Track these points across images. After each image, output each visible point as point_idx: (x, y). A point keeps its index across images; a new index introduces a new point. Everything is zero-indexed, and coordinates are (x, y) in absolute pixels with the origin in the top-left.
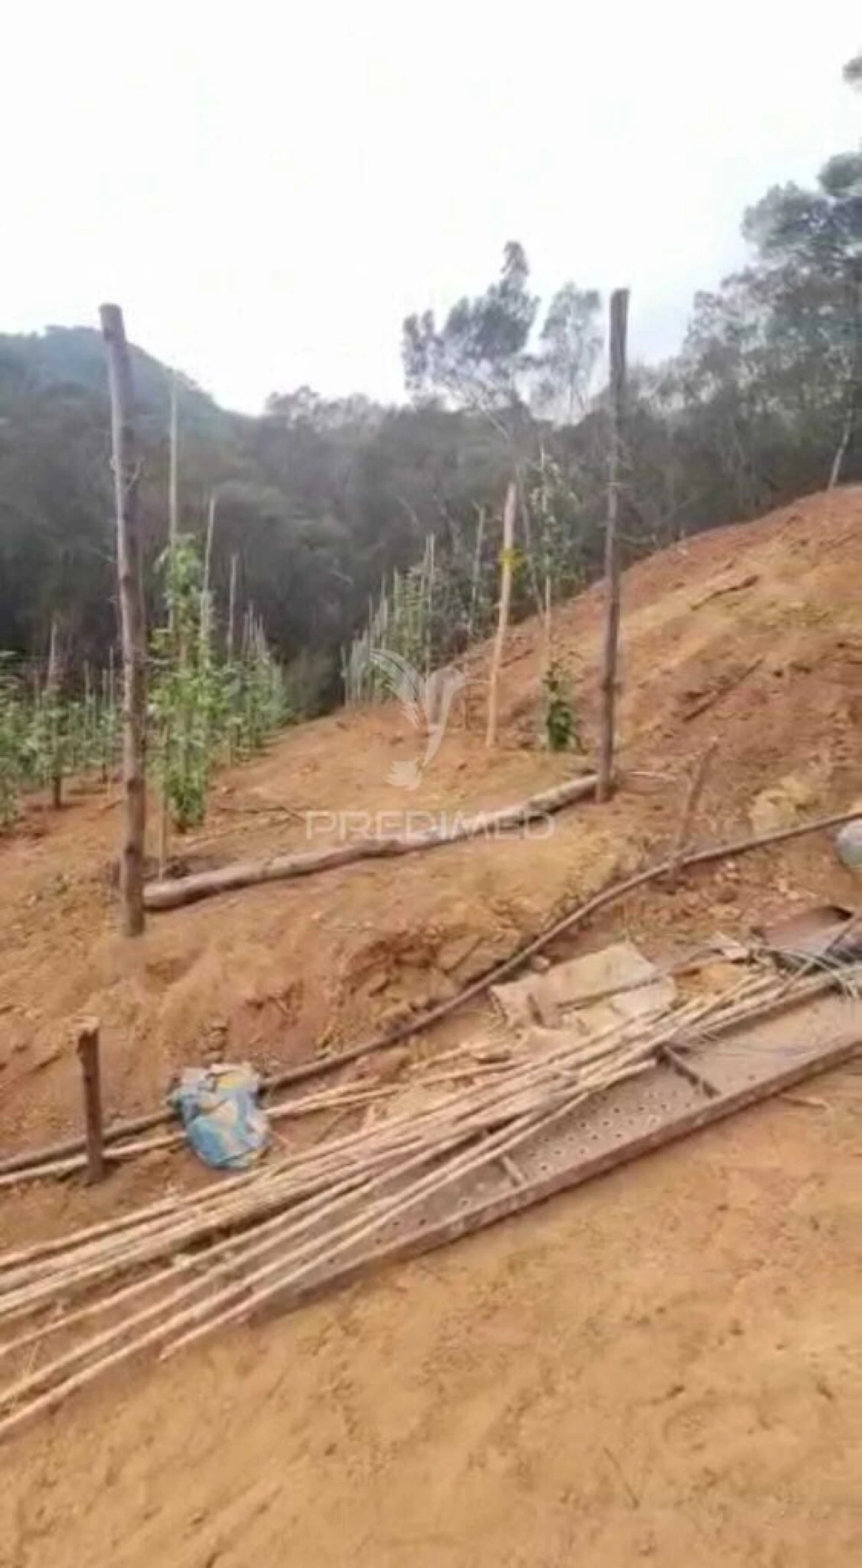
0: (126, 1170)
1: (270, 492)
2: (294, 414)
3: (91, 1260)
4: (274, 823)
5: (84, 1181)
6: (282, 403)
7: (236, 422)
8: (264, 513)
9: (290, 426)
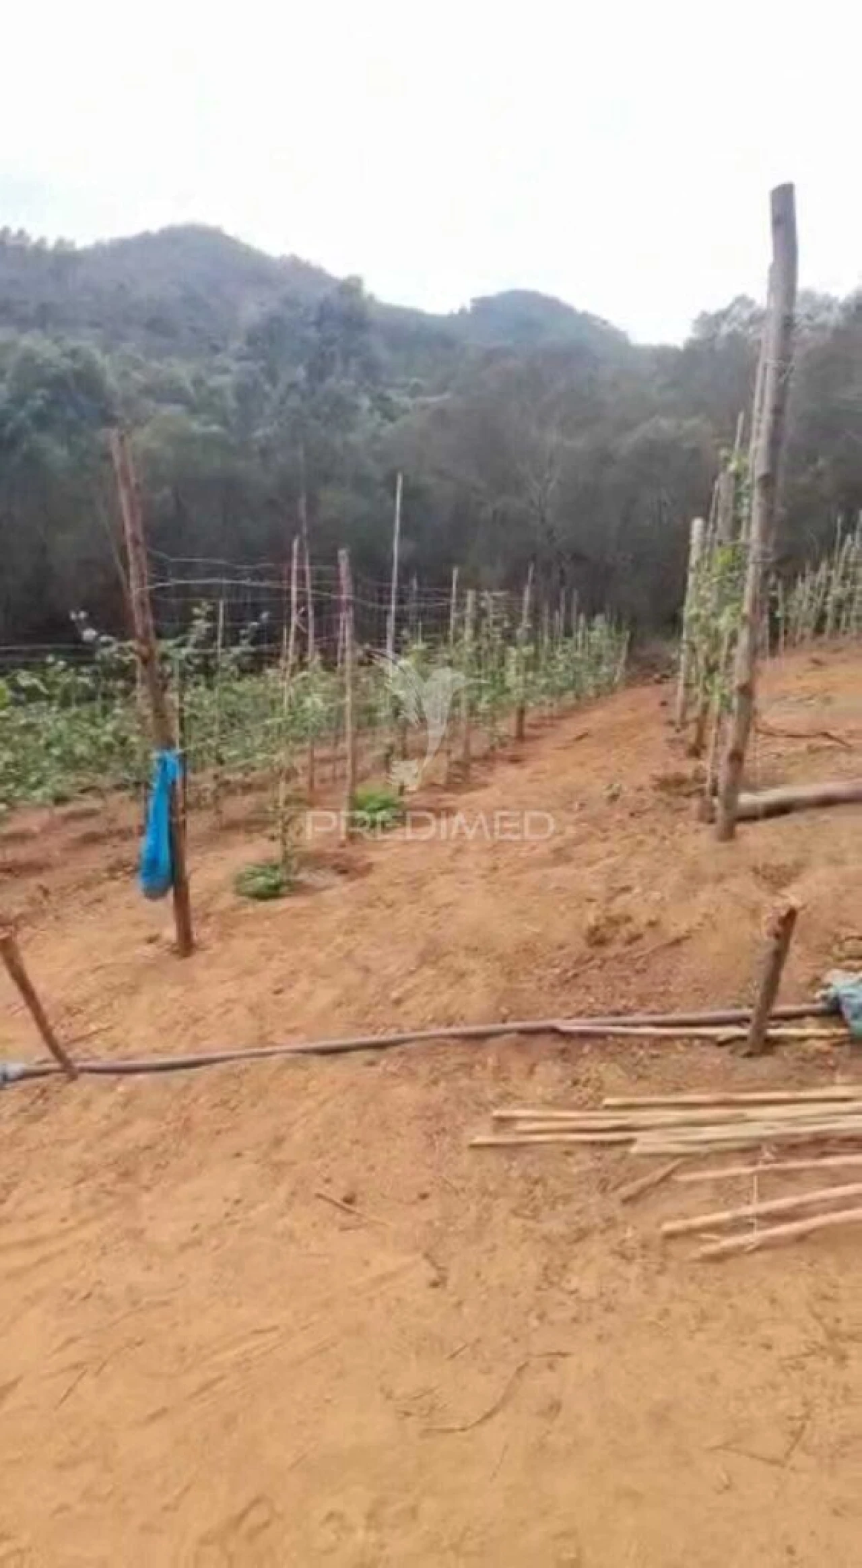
0: (784, 1051)
1: (690, 423)
2: (725, 329)
3: (794, 1120)
4: (812, 750)
5: (744, 1051)
6: (709, 322)
7: (662, 355)
8: (687, 445)
9: (719, 346)
